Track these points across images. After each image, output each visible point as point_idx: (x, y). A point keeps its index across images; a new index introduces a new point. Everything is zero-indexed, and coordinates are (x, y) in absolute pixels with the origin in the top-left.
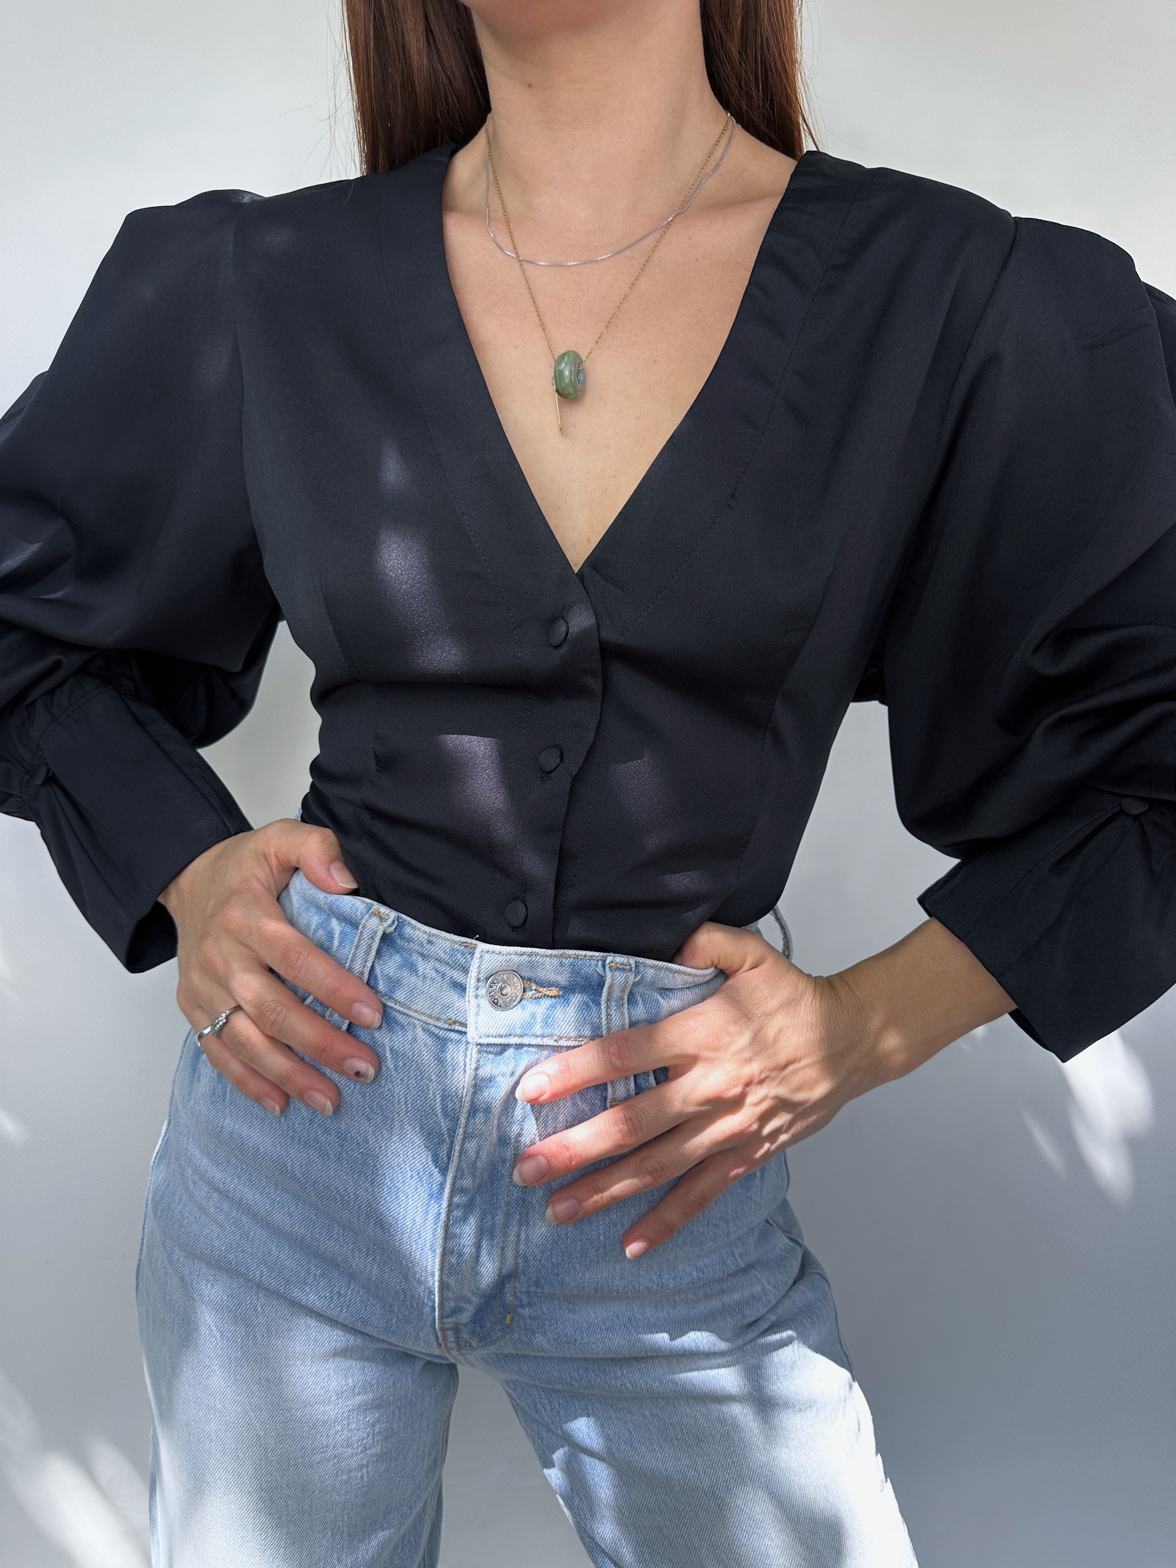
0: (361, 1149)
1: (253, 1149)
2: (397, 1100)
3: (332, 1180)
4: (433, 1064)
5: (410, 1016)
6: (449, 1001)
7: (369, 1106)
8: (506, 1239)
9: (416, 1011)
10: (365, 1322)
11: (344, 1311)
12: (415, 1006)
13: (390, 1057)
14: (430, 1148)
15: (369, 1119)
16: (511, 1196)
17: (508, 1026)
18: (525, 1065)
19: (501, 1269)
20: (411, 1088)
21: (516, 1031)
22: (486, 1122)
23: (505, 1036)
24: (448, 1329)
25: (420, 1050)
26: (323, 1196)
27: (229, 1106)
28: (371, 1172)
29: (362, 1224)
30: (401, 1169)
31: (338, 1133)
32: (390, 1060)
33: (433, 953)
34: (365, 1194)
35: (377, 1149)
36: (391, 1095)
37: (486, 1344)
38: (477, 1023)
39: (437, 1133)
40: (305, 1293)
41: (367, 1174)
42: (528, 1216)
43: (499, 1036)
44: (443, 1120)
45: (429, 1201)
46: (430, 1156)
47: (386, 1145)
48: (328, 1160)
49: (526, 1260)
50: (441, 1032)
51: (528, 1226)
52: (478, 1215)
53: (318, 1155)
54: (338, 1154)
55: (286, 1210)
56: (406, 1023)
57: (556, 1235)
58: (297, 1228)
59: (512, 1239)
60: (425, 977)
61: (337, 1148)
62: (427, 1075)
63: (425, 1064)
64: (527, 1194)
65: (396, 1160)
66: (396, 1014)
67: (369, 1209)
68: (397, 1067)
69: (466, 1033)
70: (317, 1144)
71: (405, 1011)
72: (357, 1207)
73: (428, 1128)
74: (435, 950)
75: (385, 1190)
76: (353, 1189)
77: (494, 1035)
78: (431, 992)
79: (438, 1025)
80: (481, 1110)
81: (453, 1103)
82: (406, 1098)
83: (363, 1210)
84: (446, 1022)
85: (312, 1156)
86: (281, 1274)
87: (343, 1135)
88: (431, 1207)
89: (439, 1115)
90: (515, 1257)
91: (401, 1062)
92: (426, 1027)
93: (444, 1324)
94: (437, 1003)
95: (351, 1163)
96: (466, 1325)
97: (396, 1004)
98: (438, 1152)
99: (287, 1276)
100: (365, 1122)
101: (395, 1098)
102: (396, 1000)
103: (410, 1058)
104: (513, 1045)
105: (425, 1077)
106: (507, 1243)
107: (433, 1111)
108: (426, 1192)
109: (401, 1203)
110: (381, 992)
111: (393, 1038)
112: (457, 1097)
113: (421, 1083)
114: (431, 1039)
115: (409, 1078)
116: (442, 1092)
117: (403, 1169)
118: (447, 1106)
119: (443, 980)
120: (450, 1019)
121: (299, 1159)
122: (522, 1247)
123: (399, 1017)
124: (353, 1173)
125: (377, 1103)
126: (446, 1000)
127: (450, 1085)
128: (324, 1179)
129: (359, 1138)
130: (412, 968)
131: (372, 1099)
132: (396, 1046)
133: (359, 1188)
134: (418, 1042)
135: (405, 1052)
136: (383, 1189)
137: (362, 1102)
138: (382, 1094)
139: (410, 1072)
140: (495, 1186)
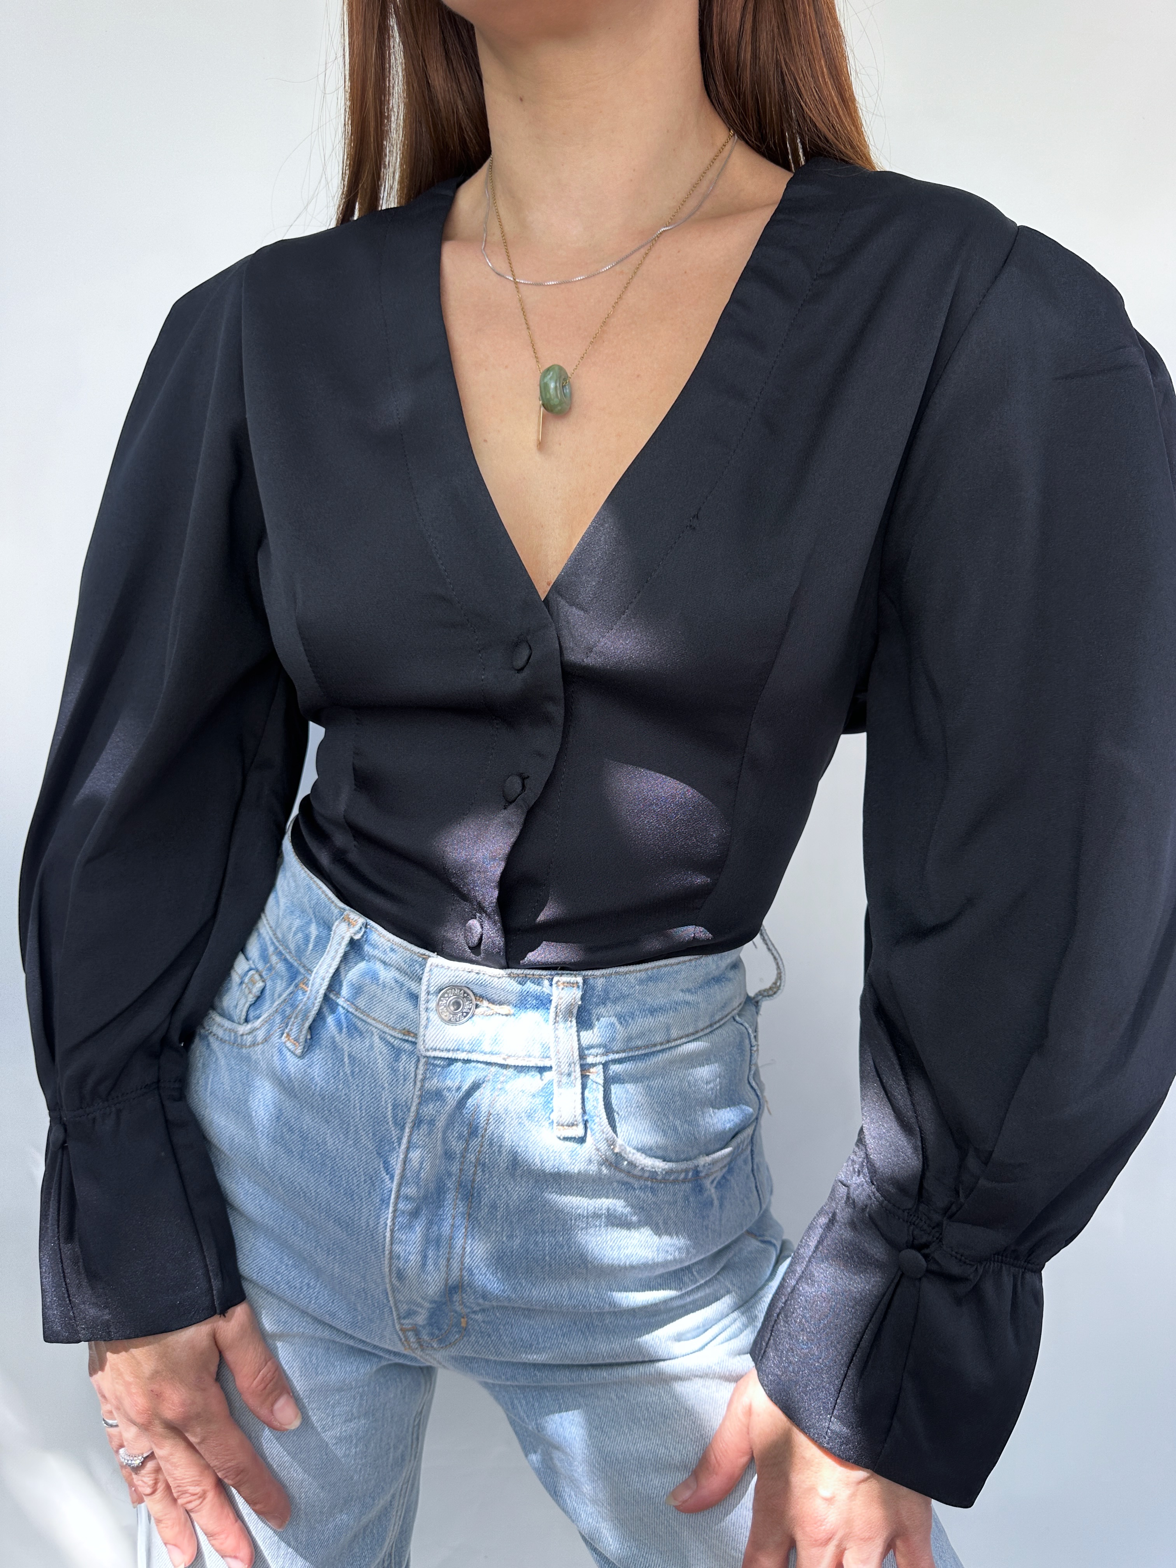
1: (229, 1139)
2: (353, 1105)
3: (296, 1176)
4: (386, 1073)
5: (369, 1023)
6: (404, 1011)
7: (328, 1108)
8: (452, 1250)
9: (374, 1019)
10: (333, 1315)
11: (313, 1302)
12: (374, 1013)
13: (347, 1062)
16: (457, 1209)
17: (456, 1041)
18: (472, 1081)
19: (447, 1280)
20: (365, 1094)
21: (464, 1046)
22: (429, 1135)
23: (453, 1050)
24: (409, 1330)
25: (376, 1058)
26: (289, 1190)
28: (329, 1173)
29: (323, 1220)
30: (355, 1172)
31: (301, 1133)
32: (347, 1066)
33: (394, 961)
34: (325, 1193)
35: (334, 1151)
36: (348, 1100)
37: (446, 1346)
38: (424, 1036)
39: (388, 1141)
40: (276, 1282)
41: (326, 1174)
43: (446, 1050)
44: (393, 1128)
45: (380, 1206)
46: (382, 1162)
47: (343, 1148)
48: (292, 1157)
50: (396, 1041)
52: (423, 1224)
54: (300, 1152)
55: (257, 1202)
56: (365, 1030)
58: (267, 1220)
60: (384, 986)
61: (299, 1146)
62: (380, 1083)
63: (379, 1072)
64: (473, 1209)
65: (351, 1163)
66: (356, 1020)
67: (328, 1207)
68: (353, 1073)
69: (416, 1043)
70: (283, 1140)
71: (364, 1018)
72: (318, 1204)
73: (380, 1134)
74: (397, 959)
75: (342, 1191)
76: (314, 1187)
77: (441, 1048)
78: (389, 1000)
79: (393, 1034)
80: (426, 1121)
81: (403, 1113)
82: (361, 1104)
83: (323, 1207)
84: (400, 1032)
85: (279, 1152)
86: (255, 1262)
87: (305, 1135)
89: (390, 1123)
90: (461, 1269)
91: (357, 1069)
92: (383, 1035)
93: (403, 1325)
94: (393, 1012)
95: (312, 1162)
96: (424, 1327)
97: (356, 1011)
98: (389, 1160)
99: (261, 1264)
100: (324, 1124)
101: (351, 1103)
102: (357, 1007)
103: (366, 1064)
104: (460, 1060)
105: (378, 1085)
107: (385, 1118)
108: (378, 1197)
109: (356, 1205)
111: (352, 1044)
112: (407, 1107)
113: (375, 1091)
114: (386, 1047)
115: (364, 1085)
116: (393, 1101)
117: (357, 1173)
118: (398, 1115)
119: (400, 991)
120: (404, 1029)
121: (268, 1153)
124: (314, 1171)
125: (335, 1107)
126: (401, 1010)
127: (401, 1094)
128: (289, 1174)
129: (318, 1139)
132: (354, 1053)
133: (319, 1186)
134: (374, 1050)
135: (362, 1059)
136: (340, 1190)
137: (322, 1105)
138: (339, 1098)
139: (365, 1079)
140: (441, 1198)
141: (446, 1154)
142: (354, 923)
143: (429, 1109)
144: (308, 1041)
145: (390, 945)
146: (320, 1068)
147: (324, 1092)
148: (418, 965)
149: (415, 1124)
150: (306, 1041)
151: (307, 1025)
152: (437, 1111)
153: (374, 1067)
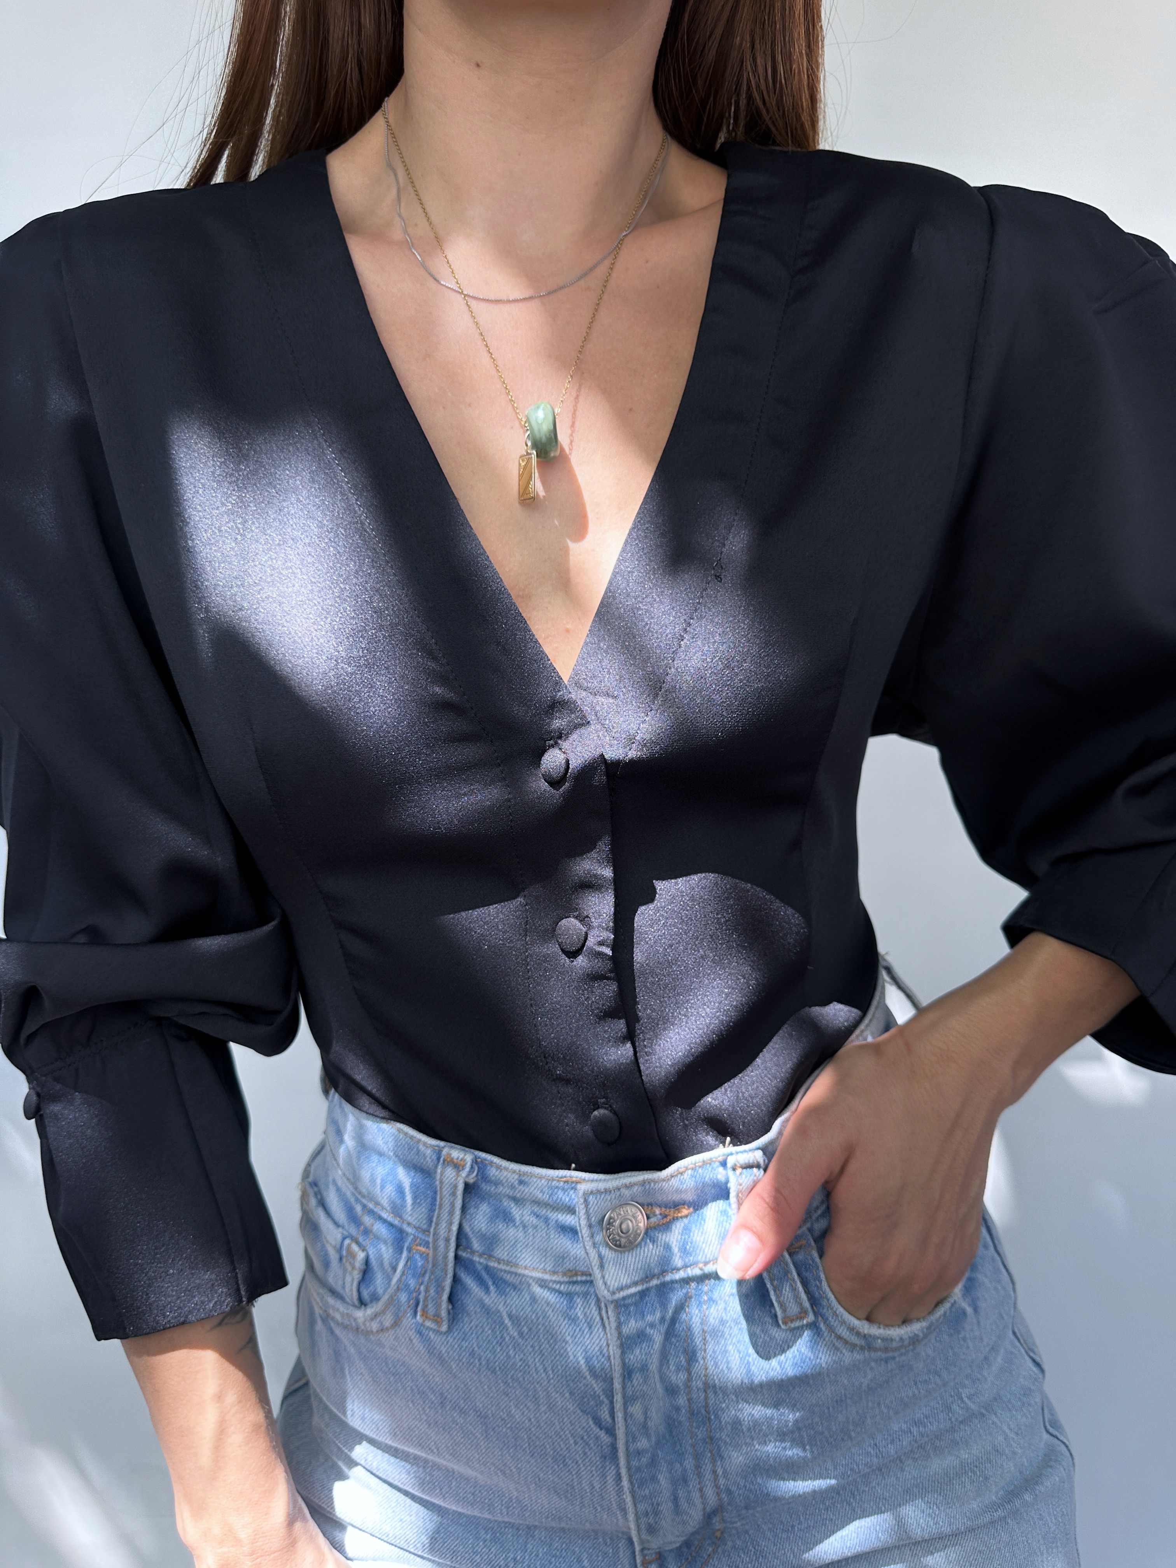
4: (564, 1324)
19: (704, 1509)
36: (526, 1365)
46: (590, 1419)
49: (729, 1492)
60: (524, 1227)
79: (558, 1279)
84: (564, 1274)
88: (608, 1468)
90: (717, 1493)
91: (525, 1328)
97: (499, 1263)
102: (499, 1259)
110: (478, 1252)
111: (508, 1302)
113: (557, 1347)
122: (722, 1481)
123: (508, 1277)
130: (507, 1218)
131: (504, 1372)
141: (667, 1390)
142: (462, 1162)
143: (636, 1356)
144: (451, 1312)
145: (517, 1177)
146: (478, 1338)
147: (492, 1364)
148: (560, 1191)
149: (624, 1377)
150: (449, 1313)
151: (445, 1297)
152: (646, 1354)
153: (546, 1321)
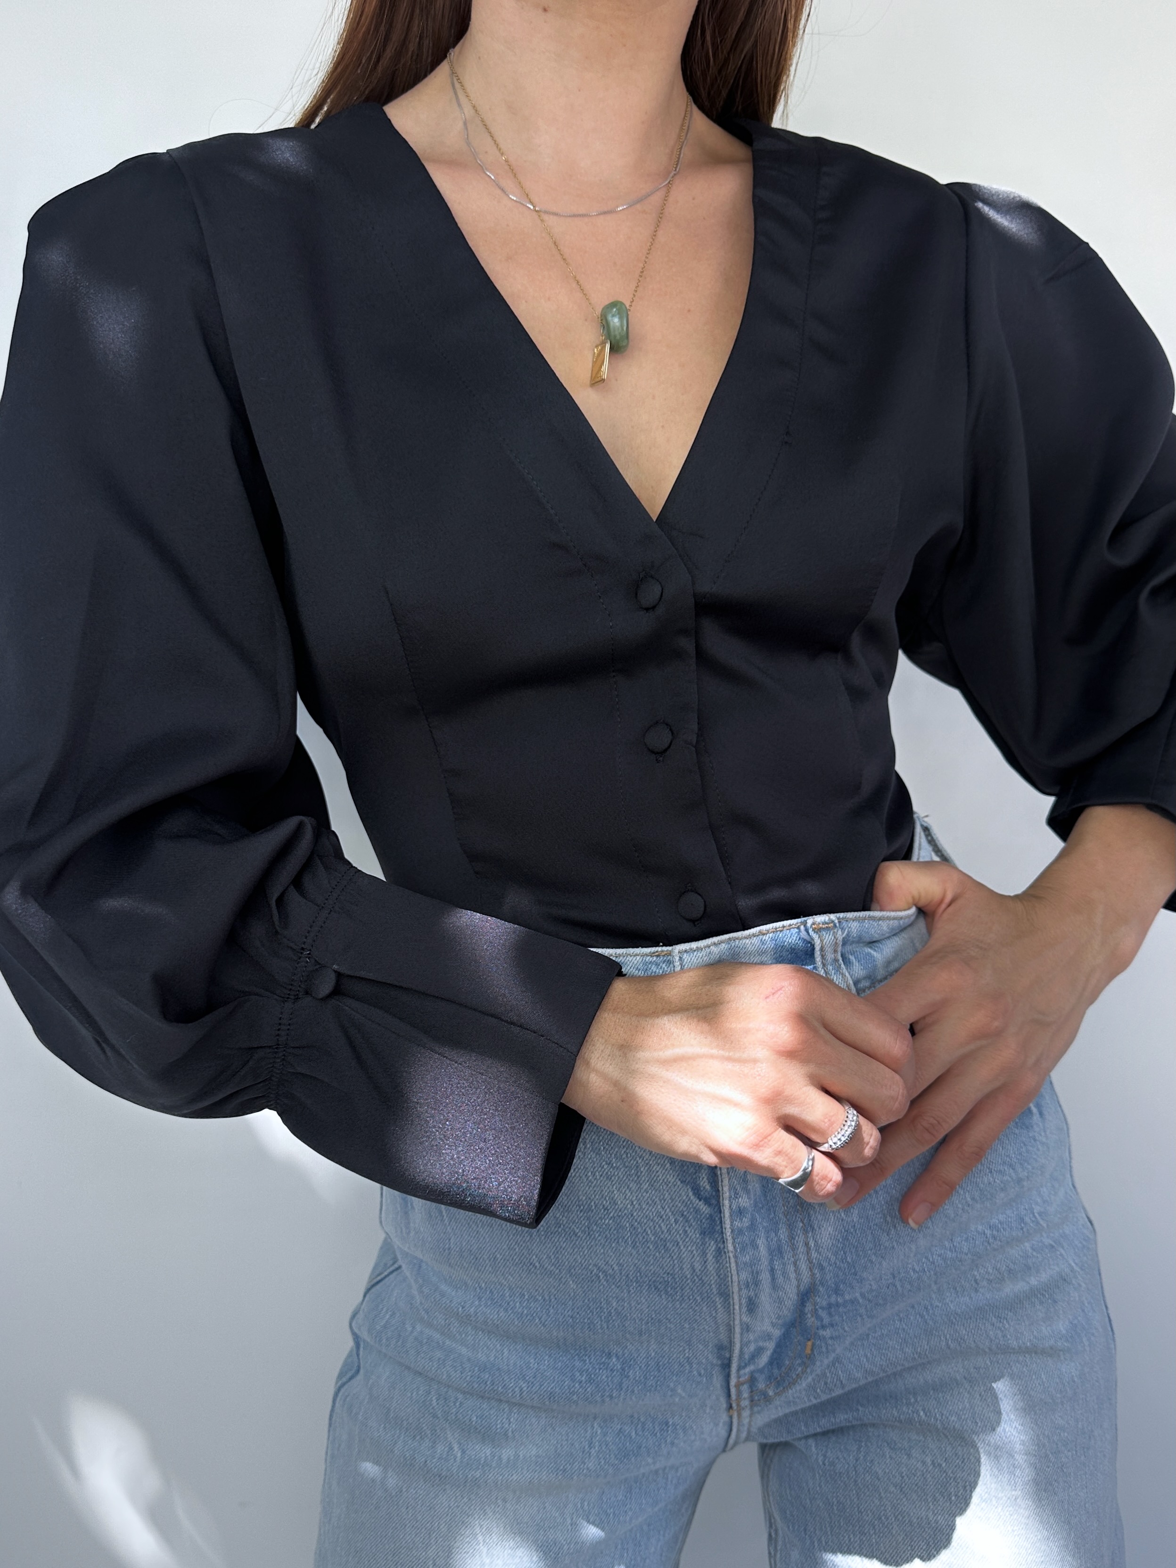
0: (610, 1213)
14: (687, 1181)
15: (609, 1178)
27: (449, 1224)
42: (810, 1220)
51: (814, 1231)
53: (564, 1239)
57: (843, 1231)
59: (802, 1251)
87: (586, 1206)
90: (810, 1268)
106: (797, 1256)
122: (814, 1255)
133: (621, 1256)
